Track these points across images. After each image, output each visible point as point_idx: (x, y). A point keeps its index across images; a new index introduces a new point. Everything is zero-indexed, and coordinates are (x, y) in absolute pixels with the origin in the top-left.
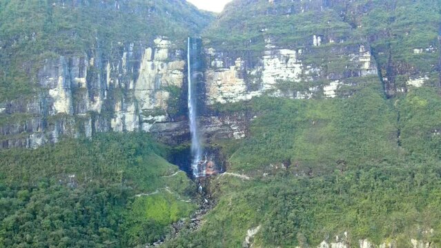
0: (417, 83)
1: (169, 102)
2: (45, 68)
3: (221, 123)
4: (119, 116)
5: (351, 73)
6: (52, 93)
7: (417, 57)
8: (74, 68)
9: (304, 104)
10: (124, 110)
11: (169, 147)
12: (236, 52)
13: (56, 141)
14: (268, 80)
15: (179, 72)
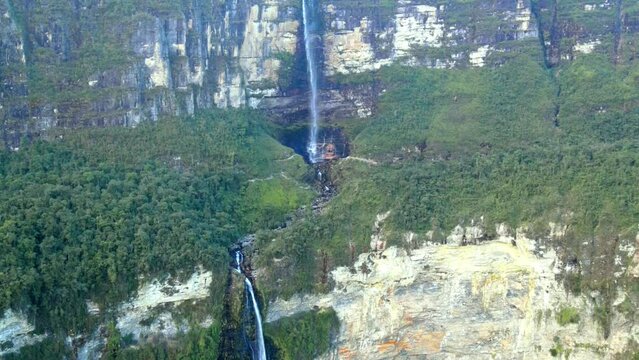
0: (586, 48)
1: (280, 73)
2: (139, 33)
3: (343, 99)
4: (223, 90)
5: (504, 36)
6: (149, 62)
7: (589, 15)
8: (171, 32)
9: (445, 75)
10: (228, 82)
11: (280, 127)
12: (362, 9)
13: (155, 119)
14: (401, 45)
15: (292, 36)
